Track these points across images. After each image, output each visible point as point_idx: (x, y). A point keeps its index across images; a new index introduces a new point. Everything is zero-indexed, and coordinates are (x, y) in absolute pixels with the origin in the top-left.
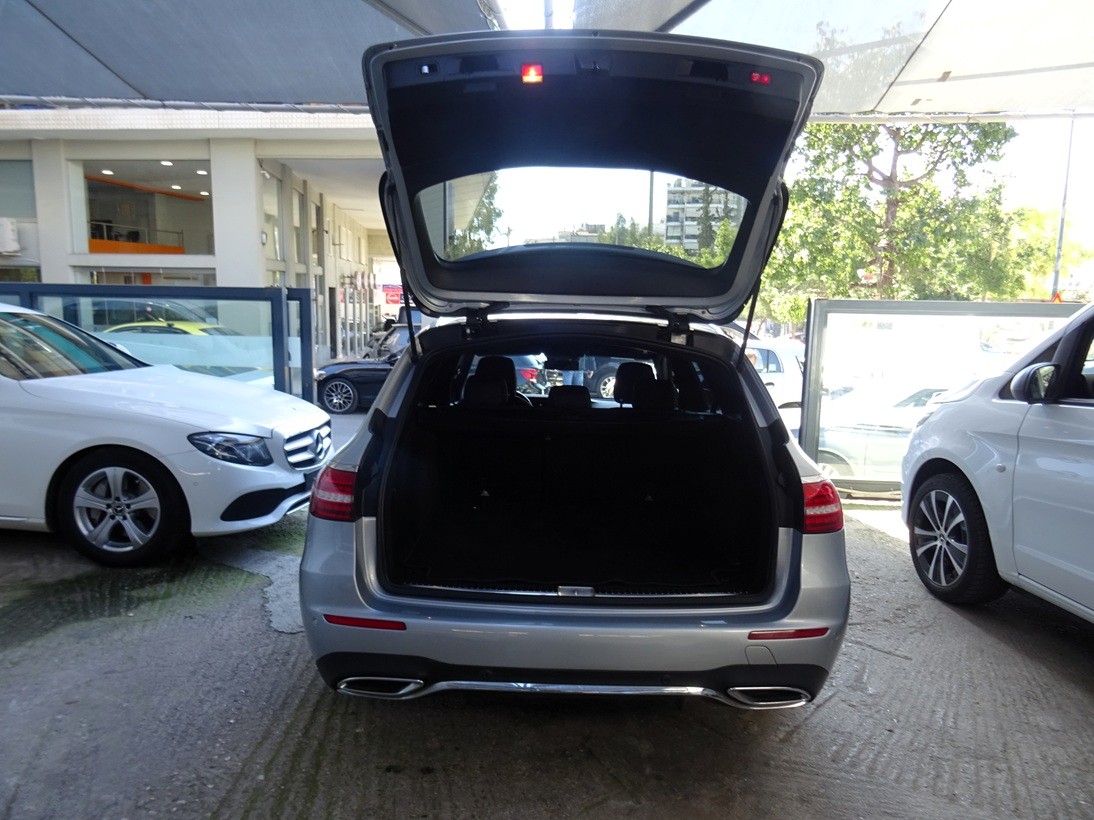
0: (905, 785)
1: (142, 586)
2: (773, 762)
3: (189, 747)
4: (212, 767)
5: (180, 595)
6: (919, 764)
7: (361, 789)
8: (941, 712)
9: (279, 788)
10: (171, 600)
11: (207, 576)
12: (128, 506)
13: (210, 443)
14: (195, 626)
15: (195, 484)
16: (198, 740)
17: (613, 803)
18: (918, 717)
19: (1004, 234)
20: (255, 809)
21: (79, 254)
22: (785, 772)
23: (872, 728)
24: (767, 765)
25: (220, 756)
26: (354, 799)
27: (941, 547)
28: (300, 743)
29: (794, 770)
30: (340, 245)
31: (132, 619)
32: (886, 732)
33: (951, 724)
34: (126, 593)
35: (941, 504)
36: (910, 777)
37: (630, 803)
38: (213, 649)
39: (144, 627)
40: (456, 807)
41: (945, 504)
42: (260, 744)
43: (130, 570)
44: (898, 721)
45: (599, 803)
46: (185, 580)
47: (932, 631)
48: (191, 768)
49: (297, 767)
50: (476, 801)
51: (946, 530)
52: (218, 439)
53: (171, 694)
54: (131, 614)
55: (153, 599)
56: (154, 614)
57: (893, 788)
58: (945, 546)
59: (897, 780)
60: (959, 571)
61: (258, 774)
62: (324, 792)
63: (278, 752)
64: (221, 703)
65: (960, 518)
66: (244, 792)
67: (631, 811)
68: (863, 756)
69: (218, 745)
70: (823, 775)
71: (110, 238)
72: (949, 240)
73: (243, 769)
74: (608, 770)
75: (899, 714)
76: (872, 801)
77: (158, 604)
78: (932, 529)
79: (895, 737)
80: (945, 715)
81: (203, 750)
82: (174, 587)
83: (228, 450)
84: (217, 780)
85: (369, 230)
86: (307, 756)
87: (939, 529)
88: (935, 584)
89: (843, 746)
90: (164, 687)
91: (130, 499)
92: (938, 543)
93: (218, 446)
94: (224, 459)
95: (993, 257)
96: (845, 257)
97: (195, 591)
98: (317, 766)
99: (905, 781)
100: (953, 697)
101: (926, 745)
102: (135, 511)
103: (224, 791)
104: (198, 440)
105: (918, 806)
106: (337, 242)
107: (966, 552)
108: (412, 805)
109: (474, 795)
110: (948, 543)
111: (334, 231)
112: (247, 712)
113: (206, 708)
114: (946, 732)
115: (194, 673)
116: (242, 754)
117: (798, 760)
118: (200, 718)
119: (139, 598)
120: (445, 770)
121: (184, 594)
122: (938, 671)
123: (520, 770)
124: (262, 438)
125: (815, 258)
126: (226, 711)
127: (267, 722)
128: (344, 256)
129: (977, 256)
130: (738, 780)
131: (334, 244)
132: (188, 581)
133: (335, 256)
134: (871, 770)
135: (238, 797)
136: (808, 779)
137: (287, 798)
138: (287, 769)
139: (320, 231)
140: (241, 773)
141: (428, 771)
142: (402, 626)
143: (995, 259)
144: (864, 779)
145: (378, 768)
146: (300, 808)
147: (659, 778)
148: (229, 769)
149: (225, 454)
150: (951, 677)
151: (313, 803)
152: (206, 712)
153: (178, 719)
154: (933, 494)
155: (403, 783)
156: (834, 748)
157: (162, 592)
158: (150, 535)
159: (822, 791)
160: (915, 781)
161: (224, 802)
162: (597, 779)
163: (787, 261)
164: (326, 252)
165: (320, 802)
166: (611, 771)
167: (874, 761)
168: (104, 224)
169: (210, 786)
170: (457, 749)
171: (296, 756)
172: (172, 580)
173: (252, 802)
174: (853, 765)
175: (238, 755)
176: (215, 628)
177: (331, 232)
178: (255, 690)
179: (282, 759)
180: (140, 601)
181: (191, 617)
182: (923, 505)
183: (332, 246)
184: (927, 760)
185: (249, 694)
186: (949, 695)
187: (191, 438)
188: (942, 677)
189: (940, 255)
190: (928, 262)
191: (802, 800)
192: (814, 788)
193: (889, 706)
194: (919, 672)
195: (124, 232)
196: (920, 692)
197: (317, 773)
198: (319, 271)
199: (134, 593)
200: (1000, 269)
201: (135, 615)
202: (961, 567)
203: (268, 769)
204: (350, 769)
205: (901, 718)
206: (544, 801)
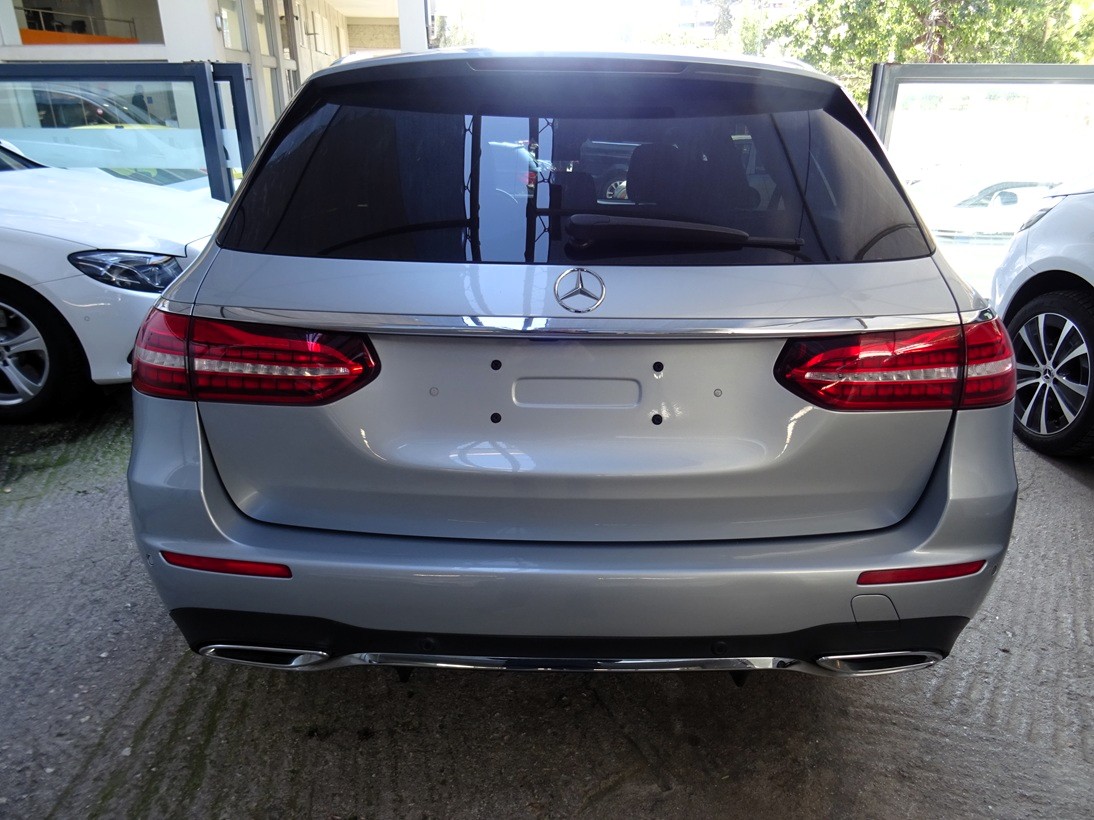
0: (1041, 743)
1: (33, 450)
2: (851, 709)
3: (34, 700)
4: (60, 735)
5: (78, 461)
6: (1054, 707)
7: (267, 770)
8: (1066, 617)
9: (149, 771)
10: (65, 468)
11: (118, 433)
12: (7, 348)
13: (103, 265)
14: (87, 505)
15: (87, 319)
16: (52, 686)
17: (630, 788)
18: (1040, 628)
19: (1063, 9)
20: (106, 811)
21: (10, 46)
22: (871, 726)
23: (980, 646)
24: (845, 713)
25: (75, 714)
26: (253, 787)
27: (1044, 386)
28: (191, 690)
29: (882, 722)
30: (315, 34)
31: (8, 496)
32: (1001, 654)
33: (1086, 638)
34: (9, 460)
35: (1053, 331)
36: (1046, 729)
37: (655, 788)
38: (104, 538)
39: (20, 507)
40: (401, 801)
41: (1060, 331)
42: (136, 692)
43: (23, 428)
44: (1014, 635)
45: (610, 789)
46: (90, 439)
47: (1032, 496)
48: (29, 738)
49: (180, 732)
50: (431, 789)
51: (1055, 365)
52: (112, 260)
53: (31, 613)
54: (8, 490)
55: (41, 468)
56: (39, 489)
57: (1026, 750)
58: (1050, 385)
59: (1029, 736)
60: (1070, 417)
61: (123, 746)
62: (213, 776)
63: (158, 705)
64: (95, 624)
65: (1082, 349)
66: (96, 780)
67: (657, 802)
68: (974, 695)
69: (76, 695)
70: (926, 730)
71: (50, 28)
72: (1013, 10)
73: (103, 737)
74: (622, 727)
75: (1013, 622)
76: (1000, 773)
77: (46, 475)
78: (1033, 362)
79: (1014, 660)
80: (1074, 623)
81: (54, 703)
82: (74, 449)
83: (128, 273)
84: (62, 759)
85: (348, 18)
86: (199, 712)
87: (1044, 362)
88: (1031, 431)
89: (945, 677)
90: (24, 600)
91: (8, 339)
92: (1041, 381)
93: (113, 268)
94: (123, 285)
95: (1047, 38)
96: (889, 33)
97: (99, 455)
98: (210, 730)
99: (1042, 736)
100: (1080, 595)
101: (1059, 674)
102: (18, 354)
103: (68, 779)
104: (84, 261)
105: (1067, 782)
106: (311, 31)
107: (1085, 395)
108: (337, 799)
109: (429, 777)
110: (1056, 381)
111: (307, 18)
112: (129, 639)
113: (72, 633)
114: (1080, 651)
115: (70, 576)
116: (107, 712)
117: (886, 703)
118: (61, 650)
119: (24, 466)
120: (392, 733)
121: (83, 459)
122: (1051, 554)
123: (497, 730)
124: (173, 257)
125: (855, 35)
126: (99, 637)
127: (151, 655)
128: (320, 47)
129: (1029, 37)
130: (807, 740)
131: (308, 34)
132: (94, 439)
133: (310, 47)
134: (991, 717)
135: (85, 789)
136: (905, 738)
137: (157, 789)
138: (166, 736)
139: (289, 18)
140: (100, 744)
141: (366, 734)
142: (284, 571)
143: (1050, 39)
144: (984, 734)
145: (296, 730)
146: (173, 807)
147: (694, 741)
148: (84, 738)
149: (125, 280)
150: (1070, 563)
151: (192, 799)
152: (72, 640)
153: (31, 652)
154: (1041, 318)
155: (329, 757)
156: (934, 682)
157: (56, 458)
158: (40, 385)
159: (928, 758)
160: (1054, 737)
161: (63, 800)
162: (606, 746)
163: (822, 40)
164: (299, 43)
165: (203, 796)
166: (626, 730)
167: (992, 702)
168: (40, 11)
169: (49, 770)
170: (411, 695)
171: (184, 711)
172: (72, 440)
173: (105, 798)
174: (964, 710)
175: (101, 712)
176: (113, 508)
177: (303, 20)
178: (146, 601)
179: (161, 717)
180: (26, 470)
181: (85, 492)
182: (1023, 332)
183: (305, 36)
184: (1064, 699)
185: (138, 608)
186: (1074, 591)
187: (73, 258)
188: (1059, 563)
189: (1001, 29)
190: (986, 36)
191: (901, 777)
192: (915, 753)
193: (998, 609)
194: (1027, 556)
195: (68, 22)
196: (1034, 588)
197: (207, 741)
198: (292, 65)
199: (20, 460)
200: (1054, 52)
201: (14, 491)
202: (1074, 413)
203: (138, 737)
204: (256, 734)
205: (1017, 629)
206: (530, 787)
